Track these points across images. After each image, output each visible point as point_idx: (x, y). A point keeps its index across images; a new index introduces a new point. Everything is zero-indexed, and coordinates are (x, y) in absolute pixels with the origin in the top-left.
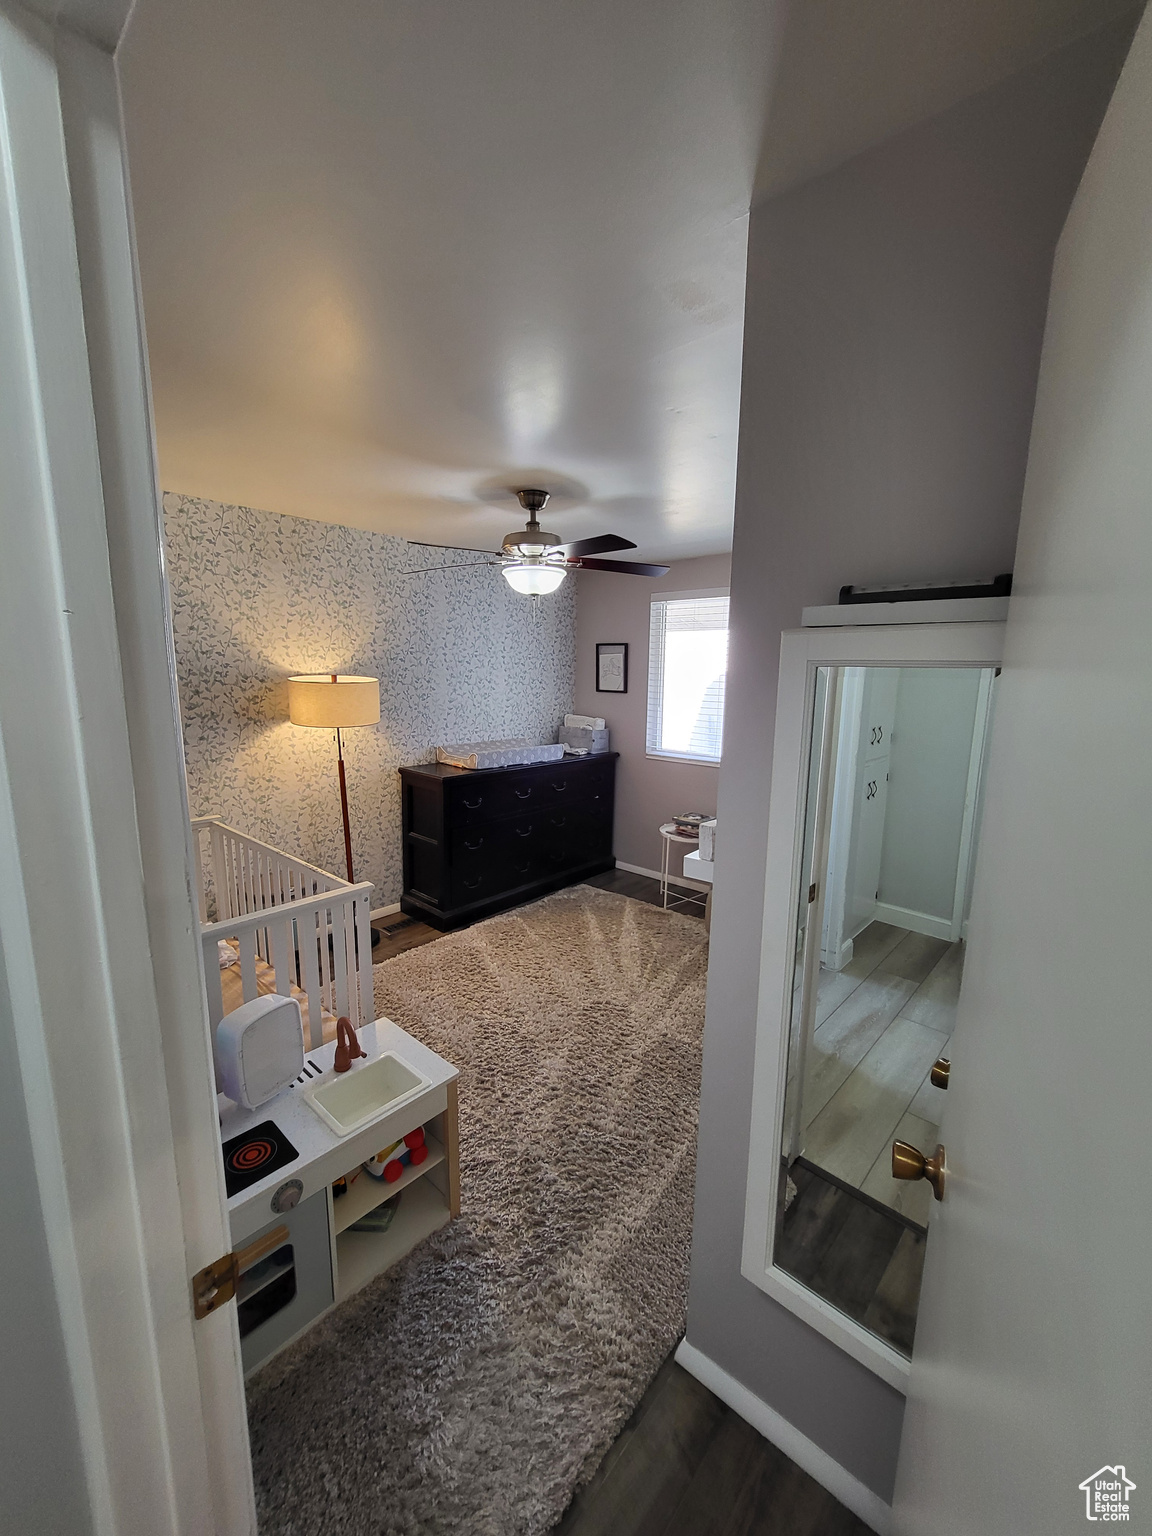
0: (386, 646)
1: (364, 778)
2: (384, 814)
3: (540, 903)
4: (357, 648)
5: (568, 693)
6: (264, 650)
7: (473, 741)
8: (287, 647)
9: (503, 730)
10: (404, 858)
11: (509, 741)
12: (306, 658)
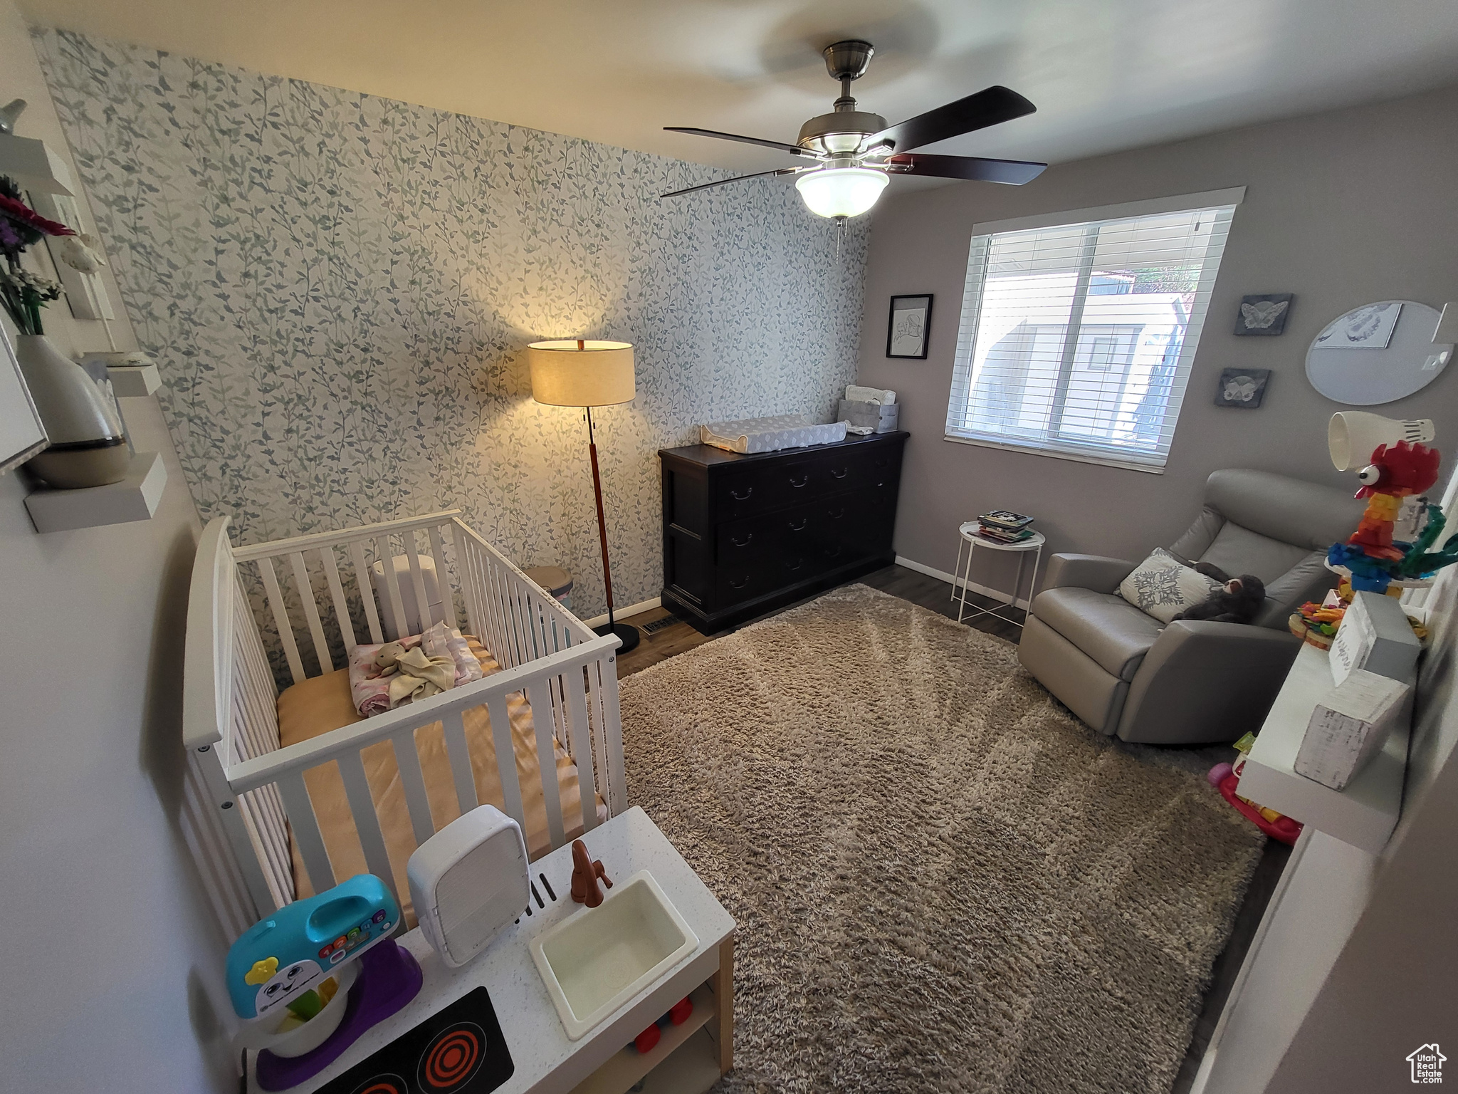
0: (642, 304)
1: (620, 462)
2: (643, 502)
3: (812, 604)
4: (608, 305)
5: (852, 360)
6: (499, 309)
7: (741, 418)
8: (526, 305)
9: (776, 405)
10: (665, 550)
11: (782, 418)
12: (549, 318)
